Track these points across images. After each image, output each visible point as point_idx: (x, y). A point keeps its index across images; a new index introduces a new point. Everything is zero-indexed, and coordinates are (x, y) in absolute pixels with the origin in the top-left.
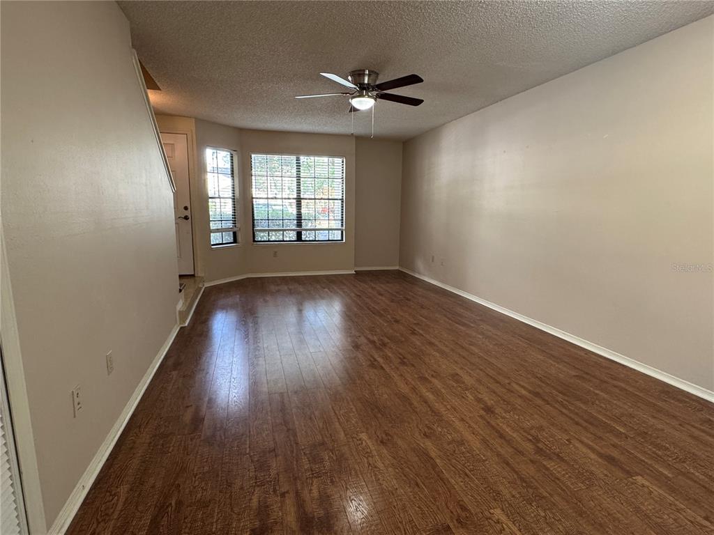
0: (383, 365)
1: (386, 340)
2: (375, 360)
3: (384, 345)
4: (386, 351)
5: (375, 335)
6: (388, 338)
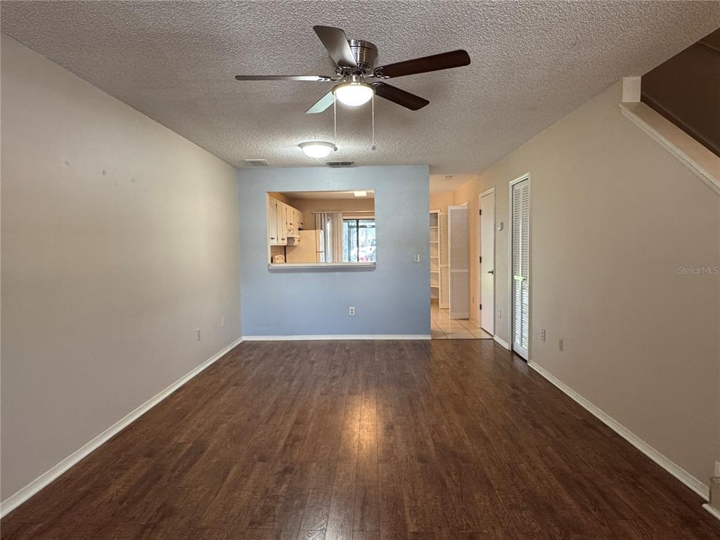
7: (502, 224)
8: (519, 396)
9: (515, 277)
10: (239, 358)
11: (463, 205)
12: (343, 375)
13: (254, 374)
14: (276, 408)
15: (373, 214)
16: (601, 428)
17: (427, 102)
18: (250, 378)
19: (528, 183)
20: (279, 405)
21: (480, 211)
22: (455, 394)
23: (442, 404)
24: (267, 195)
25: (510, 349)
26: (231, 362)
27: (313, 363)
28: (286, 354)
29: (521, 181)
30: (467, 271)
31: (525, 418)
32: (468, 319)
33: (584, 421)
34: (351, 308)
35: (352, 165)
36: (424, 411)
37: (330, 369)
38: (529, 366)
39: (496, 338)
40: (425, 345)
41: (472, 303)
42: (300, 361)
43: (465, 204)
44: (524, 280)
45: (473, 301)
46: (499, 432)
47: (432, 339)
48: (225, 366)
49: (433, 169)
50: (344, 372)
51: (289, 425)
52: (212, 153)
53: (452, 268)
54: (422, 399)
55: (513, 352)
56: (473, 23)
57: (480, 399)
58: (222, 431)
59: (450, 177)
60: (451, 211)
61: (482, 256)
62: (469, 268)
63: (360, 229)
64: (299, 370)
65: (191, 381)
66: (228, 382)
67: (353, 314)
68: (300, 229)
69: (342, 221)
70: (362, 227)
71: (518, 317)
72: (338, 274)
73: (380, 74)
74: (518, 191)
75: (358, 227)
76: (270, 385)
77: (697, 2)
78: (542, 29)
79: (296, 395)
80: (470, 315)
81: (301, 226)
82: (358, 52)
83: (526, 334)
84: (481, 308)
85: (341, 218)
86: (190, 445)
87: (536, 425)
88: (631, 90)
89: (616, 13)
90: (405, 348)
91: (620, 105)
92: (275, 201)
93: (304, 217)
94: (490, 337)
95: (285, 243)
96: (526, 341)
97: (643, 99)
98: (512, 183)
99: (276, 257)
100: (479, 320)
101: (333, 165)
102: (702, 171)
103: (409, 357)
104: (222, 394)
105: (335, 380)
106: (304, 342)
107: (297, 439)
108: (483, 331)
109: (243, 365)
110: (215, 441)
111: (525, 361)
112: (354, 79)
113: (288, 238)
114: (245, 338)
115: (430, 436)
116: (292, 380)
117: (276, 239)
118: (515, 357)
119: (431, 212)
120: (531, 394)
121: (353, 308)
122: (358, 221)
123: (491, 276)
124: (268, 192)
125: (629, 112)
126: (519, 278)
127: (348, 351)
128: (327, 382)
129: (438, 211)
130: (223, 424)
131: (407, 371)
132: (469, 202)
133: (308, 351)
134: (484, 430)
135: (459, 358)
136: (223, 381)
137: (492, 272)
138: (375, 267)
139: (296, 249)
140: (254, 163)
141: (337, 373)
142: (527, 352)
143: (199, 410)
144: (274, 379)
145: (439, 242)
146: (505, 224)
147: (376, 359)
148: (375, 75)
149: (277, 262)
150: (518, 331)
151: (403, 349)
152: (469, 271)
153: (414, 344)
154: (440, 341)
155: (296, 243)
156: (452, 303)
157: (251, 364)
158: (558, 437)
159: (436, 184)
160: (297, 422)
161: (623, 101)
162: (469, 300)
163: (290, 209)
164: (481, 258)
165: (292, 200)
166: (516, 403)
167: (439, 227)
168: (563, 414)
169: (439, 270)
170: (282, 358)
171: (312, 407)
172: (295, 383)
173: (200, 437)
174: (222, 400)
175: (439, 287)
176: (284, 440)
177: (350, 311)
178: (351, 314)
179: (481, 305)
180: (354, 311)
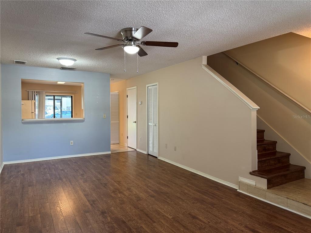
0: (114, 182)
1: (113, 195)
2: (118, 184)
3: (114, 192)
4: (113, 188)
5: (119, 198)
6: (112, 196)
7: (141, 102)
9: (150, 124)
19: (157, 86)
21: (127, 95)
29: (153, 86)
30: (118, 122)
32: (119, 144)
34: (71, 141)
38: (159, 159)
39: (138, 150)
42: (54, 170)
44: (155, 125)
45: (122, 136)
55: (148, 154)
59: (113, 79)
61: (128, 115)
62: (119, 120)
63: (56, 101)
69: (45, 96)
70: (57, 99)
71: (151, 140)
72: (64, 124)
75: (54, 99)
80: (120, 142)
83: (156, 146)
85: (45, 94)
94: (135, 150)
98: (147, 86)
101: (64, 68)
108: (129, 148)
111: (156, 157)
114: (5, 163)
118: (150, 156)
121: (73, 141)
122: (54, 96)
123: (135, 124)
124: (21, 79)
125: (204, 67)
126: (152, 124)
132: (119, 91)
137: (135, 122)
138: (84, 121)
142: (157, 153)
146: (143, 102)
150: (151, 146)
161: (202, 64)
162: (120, 135)
164: (127, 116)
177: (71, 143)
178: (71, 145)
179: (127, 137)
180: (73, 143)
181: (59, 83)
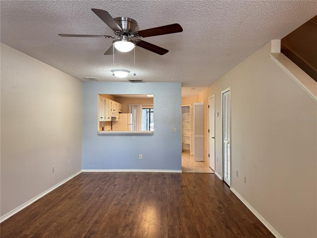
7: (218, 113)
8: (222, 208)
9: (224, 141)
10: (77, 182)
11: (202, 102)
12: (130, 193)
13: (81, 192)
14: (87, 213)
15: (153, 106)
16: (263, 230)
17: (167, 51)
18: (79, 194)
19: (229, 93)
20: (89, 211)
21: (209, 106)
22: (187, 206)
23: (178, 212)
24: (98, 96)
25: (222, 180)
26: (72, 185)
27: (116, 185)
28: (103, 180)
29: (227, 92)
30: (203, 136)
31: (222, 222)
32: (203, 162)
33: (254, 224)
35: (142, 82)
36: (168, 216)
37: (124, 189)
38: (230, 190)
39: (216, 173)
40: (178, 176)
41: (205, 153)
42: (109, 185)
43: (203, 102)
44: (228, 143)
46: (206, 231)
47: (182, 173)
48: (67, 187)
49: (183, 85)
50: (131, 191)
51: (91, 224)
52: (67, 73)
53: (195, 135)
54: (168, 208)
55: (224, 181)
56: (184, 10)
57: (200, 209)
58: (52, 227)
59: (194, 88)
60: (195, 105)
62: (204, 134)
64: (107, 190)
65: (46, 196)
66: (66, 197)
67: (142, 158)
68: (119, 113)
69: (142, 109)
71: (226, 162)
72: (134, 137)
73: (137, 36)
74: (225, 97)
75: (150, 112)
76: (88, 199)
77: (301, 1)
78: (221, 14)
79: (101, 205)
80: (204, 159)
81: (121, 111)
82: (126, 24)
83: (229, 172)
84: (209, 156)
85: (141, 107)
86: (32, 235)
87: (228, 227)
88: (276, 46)
89: (259, 6)
90: (167, 177)
91: (270, 55)
92: (104, 99)
93: (122, 107)
94: (213, 172)
95: (110, 120)
96: (229, 176)
97: (282, 51)
98: (223, 92)
99: (105, 127)
100: (208, 162)
101: (133, 81)
102: (308, 90)
103: (168, 182)
104: (60, 204)
105: (125, 196)
106: (114, 173)
107: (93, 233)
108: (210, 169)
109: (77, 187)
110: (47, 234)
111: (229, 187)
112: (124, 38)
113: (112, 118)
114: (83, 171)
115: (167, 232)
116: (101, 196)
117: (104, 118)
118: (225, 184)
119: (182, 106)
120: (228, 207)
121: (141, 155)
122: (150, 109)
123: (213, 140)
124: (98, 94)
125: (274, 58)
126: (225, 142)
127: (136, 179)
128: (120, 197)
129: (190, 105)
130: (54, 222)
131: (165, 192)
132: (204, 101)
133: (115, 178)
134: (198, 229)
135: (194, 184)
136: (63, 196)
137: (214, 138)
138: (153, 134)
139: (117, 123)
140: (91, 79)
141: (127, 191)
142: (230, 182)
143: (43, 214)
144: (91, 195)
145: (190, 120)
146: (219, 113)
147: (150, 184)
148: (135, 36)
149: (106, 130)
150: (226, 170)
151: (166, 178)
152: (204, 137)
153: (172, 175)
154: (186, 174)
155: (117, 120)
156: (195, 153)
157: (83, 185)
158: (238, 234)
159: (186, 92)
160: (96, 222)
161: (271, 52)
162: (204, 152)
163: (114, 103)
164: (209, 130)
165: (116, 98)
166: (219, 212)
167: (190, 113)
168: (244, 220)
169: (190, 134)
170: (100, 182)
171: (107, 213)
172: (102, 198)
173: (39, 231)
174: (59, 208)
175: (190, 144)
176: (85, 233)
177: (140, 157)
178: (140, 158)
179: (209, 155)
180: (142, 157)
181: (149, 96)
